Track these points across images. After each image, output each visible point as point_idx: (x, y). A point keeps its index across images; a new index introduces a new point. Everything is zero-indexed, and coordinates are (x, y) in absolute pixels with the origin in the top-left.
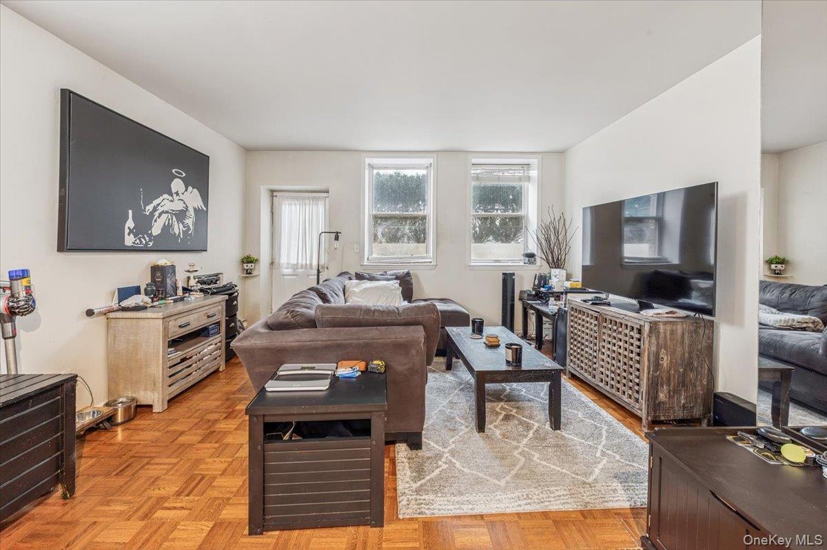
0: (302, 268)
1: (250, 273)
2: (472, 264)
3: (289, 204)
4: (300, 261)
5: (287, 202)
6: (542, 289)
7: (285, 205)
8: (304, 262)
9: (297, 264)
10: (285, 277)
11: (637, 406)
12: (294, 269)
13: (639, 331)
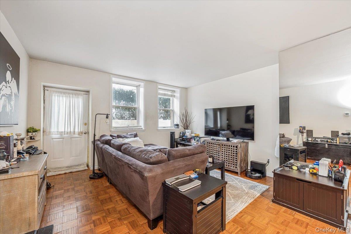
0: (67, 134)
1: (34, 139)
2: (159, 129)
3: (58, 96)
4: (66, 130)
5: (56, 95)
6: (184, 137)
7: (55, 96)
8: (69, 130)
9: (65, 131)
10: (54, 140)
11: (236, 169)
12: (61, 135)
13: (236, 147)
